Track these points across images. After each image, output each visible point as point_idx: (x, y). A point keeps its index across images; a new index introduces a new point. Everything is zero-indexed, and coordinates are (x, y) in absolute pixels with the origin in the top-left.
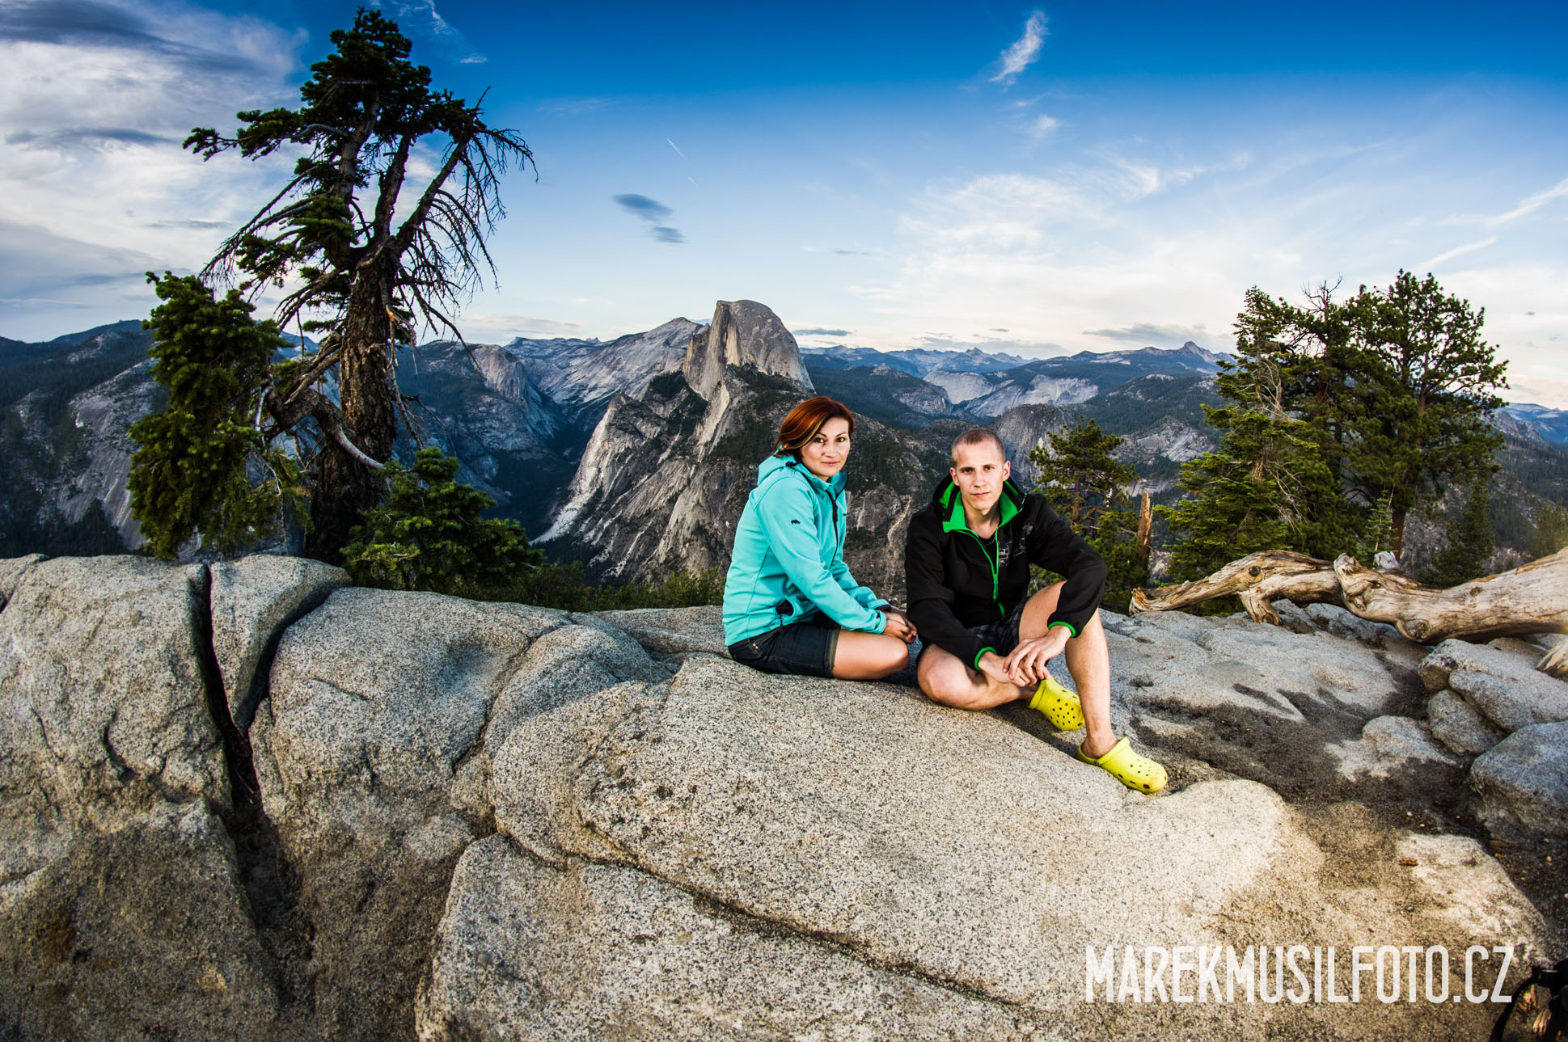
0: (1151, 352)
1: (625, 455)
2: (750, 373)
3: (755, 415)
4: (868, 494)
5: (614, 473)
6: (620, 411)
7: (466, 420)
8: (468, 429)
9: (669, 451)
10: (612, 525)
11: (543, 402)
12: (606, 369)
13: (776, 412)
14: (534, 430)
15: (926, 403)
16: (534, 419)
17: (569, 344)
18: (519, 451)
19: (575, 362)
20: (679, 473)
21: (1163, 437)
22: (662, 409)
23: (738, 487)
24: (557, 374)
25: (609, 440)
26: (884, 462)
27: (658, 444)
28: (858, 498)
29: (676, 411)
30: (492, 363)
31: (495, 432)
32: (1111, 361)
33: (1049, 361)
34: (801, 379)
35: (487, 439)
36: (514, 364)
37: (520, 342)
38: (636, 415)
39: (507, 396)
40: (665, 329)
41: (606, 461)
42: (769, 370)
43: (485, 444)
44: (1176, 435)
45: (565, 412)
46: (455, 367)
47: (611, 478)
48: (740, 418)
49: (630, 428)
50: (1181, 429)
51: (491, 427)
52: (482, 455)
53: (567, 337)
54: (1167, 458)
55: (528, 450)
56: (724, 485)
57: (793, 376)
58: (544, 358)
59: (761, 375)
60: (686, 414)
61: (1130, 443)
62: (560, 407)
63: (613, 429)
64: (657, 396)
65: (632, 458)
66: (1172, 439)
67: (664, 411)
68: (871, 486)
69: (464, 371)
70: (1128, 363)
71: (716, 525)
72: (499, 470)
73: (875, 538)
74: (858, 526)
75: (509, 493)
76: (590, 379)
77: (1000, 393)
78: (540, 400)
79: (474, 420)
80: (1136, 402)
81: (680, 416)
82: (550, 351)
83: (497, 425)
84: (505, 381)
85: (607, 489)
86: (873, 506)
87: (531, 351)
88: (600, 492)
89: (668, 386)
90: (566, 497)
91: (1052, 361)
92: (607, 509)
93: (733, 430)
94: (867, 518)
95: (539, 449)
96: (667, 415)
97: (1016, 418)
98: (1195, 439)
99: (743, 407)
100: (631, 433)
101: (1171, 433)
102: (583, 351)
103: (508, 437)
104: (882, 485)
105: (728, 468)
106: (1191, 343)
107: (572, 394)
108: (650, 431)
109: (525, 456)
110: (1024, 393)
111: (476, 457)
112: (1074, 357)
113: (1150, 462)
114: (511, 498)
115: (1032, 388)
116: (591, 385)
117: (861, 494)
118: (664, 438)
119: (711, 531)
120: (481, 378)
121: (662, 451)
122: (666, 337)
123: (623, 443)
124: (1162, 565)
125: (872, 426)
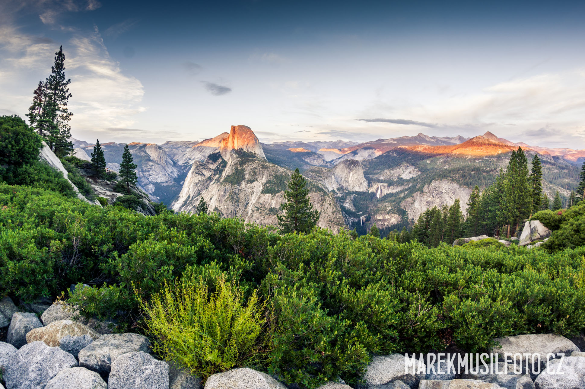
0: (405, 138)
1: (198, 183)
2: (241, 151)
3: (239, 167)
4: (277, 195)
5: (194, 190)
6: (197, 167)
7: (143, 171)
8: (143, 174)
9: (214, 181)
10: (192, 208)
11: (174, 165)
12: (198, 152)
13: (246, 165)
14: (169, 175)
15: (315, 161)
16: (170, 170)
17: (187, 143)
18: (163, 183)
19: (188, 150)
20: (215, 189)
21: (401, 170)
22: (212, 165)
23: (230, 193)
24: (181, 154)
25: (192, 178)
26: (283, 183)
27: (210, 179)
28: (273, 196)
29: (217, 166)
30: (153, 150)
31: (153, 176)
32: (389, 142)
33: (365, 143)
34: (259, 153)
35: (150, 179)
36: (161, 151)
37: (168, 142)
38: (203, 168)
39: (159, 162)
40: (220, 137)
41: (192, 185)
42: (248, 150)
43: (150, 180)
44: (406, 169)
45: (183, 168)
46: (139, 152)
47: (193, 191)
48: (234, 168)
49: (201, 173)
50: (408, 166)
51: (152, 174)
52: (149, 184)
53: (186, 141)
54: (402, 178)
55: (166, 182)
56: (225, 192)
57: (257, 152)
58: (177, 148)
59: (245, 152)
60: (221, 168)
61: (388, 173)
62: (181, 166)
63: (194, 173)
64: (210, 161)
65: (201, 184)
66: (404, 171)
67: (213, 166)
68: (278, 191)
69: (143, 153)
70: (396, 142)
71: (221, 207)
72: (155, 189)
73: (278, 211)
74: (273, 207)
75: (159, 198)
76: (192, 156)
77: (345, 156)
78: (173, 164)
79: (146, 171)
80: (393, 157)
81: (218, 168)
82: (179, 146)
83: (154, 173)
84: (158, 157)
85: (191, 196)
86: (278, 199)
87: (172, 146)
88: (189, 197)
89: (215, 157)
90: (177, 199)
91: (367, 143)
92: (191, 203)
93: (231, 173)
94: (277, 203)
95: (170, 181)
96: (214, 168)
97: (342, 165)
98: (413, 170)
99: (235, 164)
100: (201, 175)
101: (404, 168)
102: (191, 145)
103: (159, 177)
104: (282, 191)
105: (227, 186)
106: (421, 133)
107: (186, 161)
108: (207, 174)
109: (165, 184)
110: (354, 156)
111: (146, 185)
112: (376, 141)
113: (396, 180)
114: (159, 200)
115: (357, 154)
116: (192, 158)
117: (275, 195)
118: (212, 177)
119: (220, 209)
120: (149, 156)
121: (211, 181)
122: (220, 140)
123: (199, 178)
124: (394, 220)
125: (281, 170)
